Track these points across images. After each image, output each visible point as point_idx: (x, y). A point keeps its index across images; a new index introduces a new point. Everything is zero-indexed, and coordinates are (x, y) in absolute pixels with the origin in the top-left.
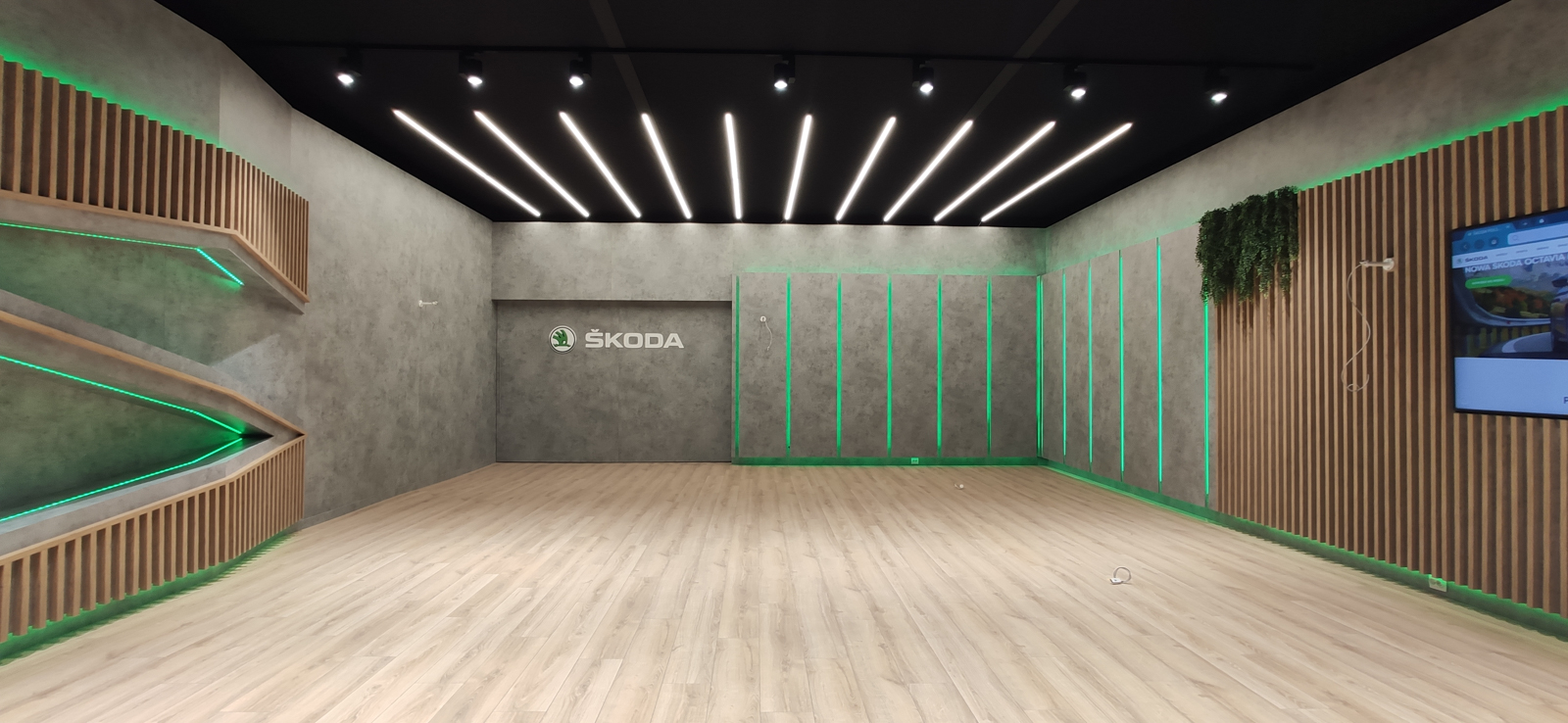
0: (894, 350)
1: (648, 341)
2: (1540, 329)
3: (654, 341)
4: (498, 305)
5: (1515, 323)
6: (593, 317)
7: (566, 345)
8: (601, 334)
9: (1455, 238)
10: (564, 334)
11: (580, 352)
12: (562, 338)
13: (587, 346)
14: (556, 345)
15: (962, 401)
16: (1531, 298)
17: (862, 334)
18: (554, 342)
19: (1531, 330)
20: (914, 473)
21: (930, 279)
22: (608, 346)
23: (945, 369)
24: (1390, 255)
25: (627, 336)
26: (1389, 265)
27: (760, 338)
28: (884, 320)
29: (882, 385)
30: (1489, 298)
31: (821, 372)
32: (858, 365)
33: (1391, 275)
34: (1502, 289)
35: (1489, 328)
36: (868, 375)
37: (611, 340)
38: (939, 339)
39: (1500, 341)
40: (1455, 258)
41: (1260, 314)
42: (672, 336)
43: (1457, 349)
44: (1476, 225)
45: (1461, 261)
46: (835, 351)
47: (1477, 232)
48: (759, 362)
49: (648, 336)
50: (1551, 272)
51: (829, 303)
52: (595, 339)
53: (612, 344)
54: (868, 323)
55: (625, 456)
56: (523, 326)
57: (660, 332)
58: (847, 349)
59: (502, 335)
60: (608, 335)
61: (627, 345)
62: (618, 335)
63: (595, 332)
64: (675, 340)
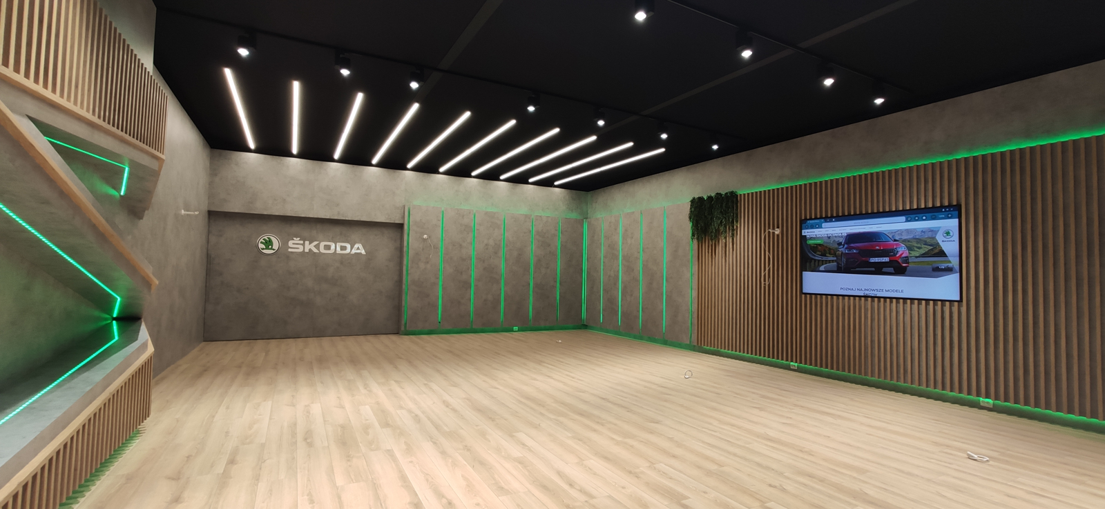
0: (506, 260)
1: (338, 249)
2: (833, 261)
3: (343, 248)
4: (214, 216)
5: (824, 258)
6: (295, 228)
7: (271, 249)
8: (302, 242)
9: (803, 223)
10: (270, 241)
11: (283, 254)
12: (268, 243)
13: (290, 250)
14: (263, 249)
15: (543, 291)
16: (830, 249)
17: (487, 249)
18: (261, 246)
19: (830, 262)
20: (516, 338)
21: (527, 216)
22: (307, 250)
23: (535, 272)
24: (778, 227)
25: (322, 244)
26: (777, 232)
27: (423, 249)
28: (500, 241)
29: (498, 282)
30: (815, 248)
31: (462, 273)
32: (485, 269)
33: (778, 235)
34: (820, 245)
35: (815, 260)
36: (490, 275)
37: (309, 247)
38: (532, 252)
39: (819, 266)
40: (803, 231)
41: (720, 249)
42: (356, 246)
43: (804, 268)
44: (811, 219)
45: (805, 232)
46: (471, 259)
47: (811, 222)
48: (422, 266)
49: (339, 245)
50: (837, 240)
51: (468, 229)
52: (296, 245)
53: (310, 250)
54: (491, 242)
55: (318, 332)
56: (233, 232)
57: (348, 242)
58: (478, 259)
59: (213, 239)
60: (307, 243)
61: (322, 250)
62: (316, 243)
63: (297, 240)
64: (359, 249)
